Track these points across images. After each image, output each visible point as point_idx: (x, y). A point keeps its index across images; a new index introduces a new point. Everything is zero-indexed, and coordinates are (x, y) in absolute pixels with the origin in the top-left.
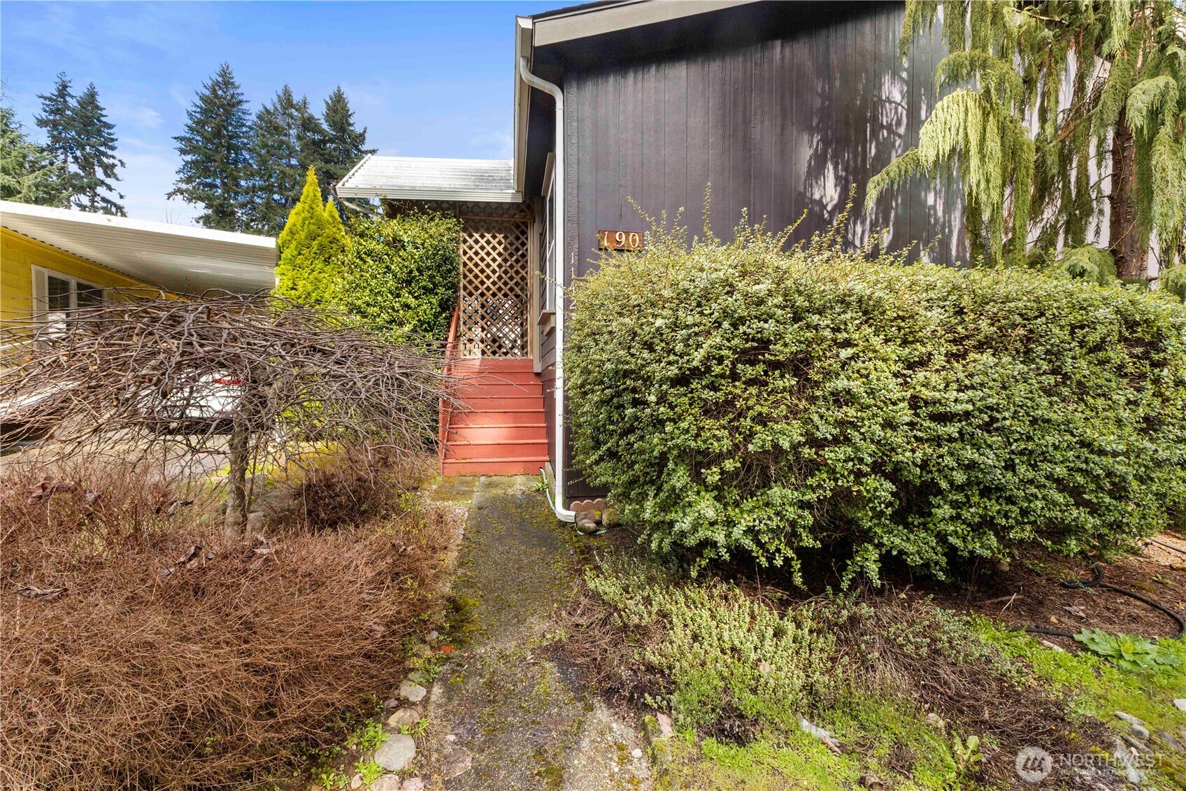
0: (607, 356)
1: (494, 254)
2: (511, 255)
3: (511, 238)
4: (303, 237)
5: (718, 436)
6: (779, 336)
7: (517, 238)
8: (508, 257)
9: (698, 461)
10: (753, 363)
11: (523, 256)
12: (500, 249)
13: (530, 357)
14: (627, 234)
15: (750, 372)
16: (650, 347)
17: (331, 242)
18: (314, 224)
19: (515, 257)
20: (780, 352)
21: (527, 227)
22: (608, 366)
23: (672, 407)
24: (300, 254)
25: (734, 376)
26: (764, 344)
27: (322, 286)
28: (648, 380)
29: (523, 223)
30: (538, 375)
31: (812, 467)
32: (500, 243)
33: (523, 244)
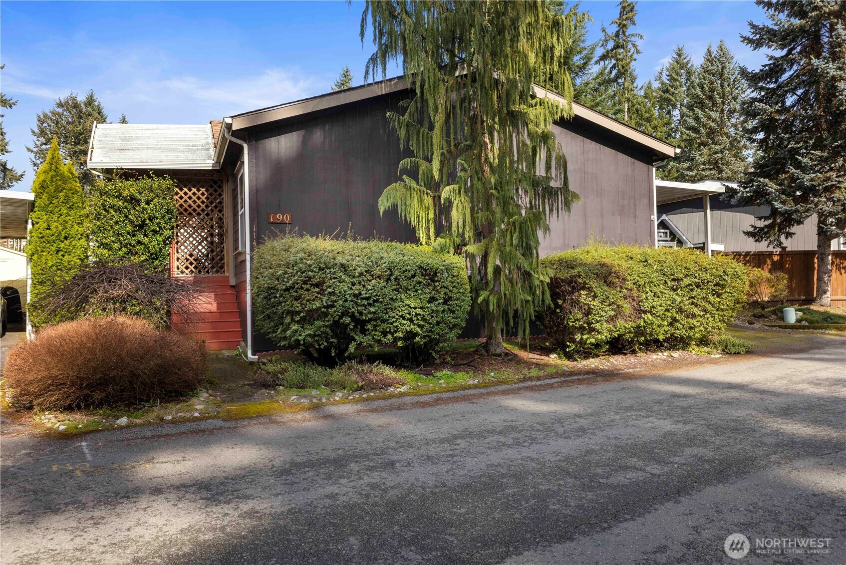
0: (264, 282)
1: (199, 202)
2: (211, 203)
3: (211, 191)
4: (52, 191)
5: (297, 306)
6: (314, 276)
7: (216, 191)
8: (209, 204)
9: (293, 313)
10: (307, 284)
11: (220, 203)
12: (203, 198)
13: (227, 274)
14: (283, 215)
15: (305, 287)
16: (278, 279)
17: (73, 194)
18: (60, 180)
19: (214, 204)
20: (315, 281)
21: (222, 183)
22: (266, 285)
23: (284, 298)
24: (51, 203)
25: (302, 288)
26: (310, 278)
27: (69, 226)
28: (277, 290)
29: (220, 180)
30: (233, 287)
31: (326, 315)
32: (203, 194)
33: (220, 195)
